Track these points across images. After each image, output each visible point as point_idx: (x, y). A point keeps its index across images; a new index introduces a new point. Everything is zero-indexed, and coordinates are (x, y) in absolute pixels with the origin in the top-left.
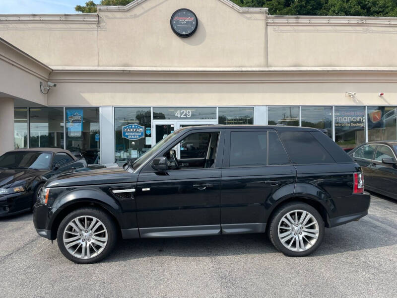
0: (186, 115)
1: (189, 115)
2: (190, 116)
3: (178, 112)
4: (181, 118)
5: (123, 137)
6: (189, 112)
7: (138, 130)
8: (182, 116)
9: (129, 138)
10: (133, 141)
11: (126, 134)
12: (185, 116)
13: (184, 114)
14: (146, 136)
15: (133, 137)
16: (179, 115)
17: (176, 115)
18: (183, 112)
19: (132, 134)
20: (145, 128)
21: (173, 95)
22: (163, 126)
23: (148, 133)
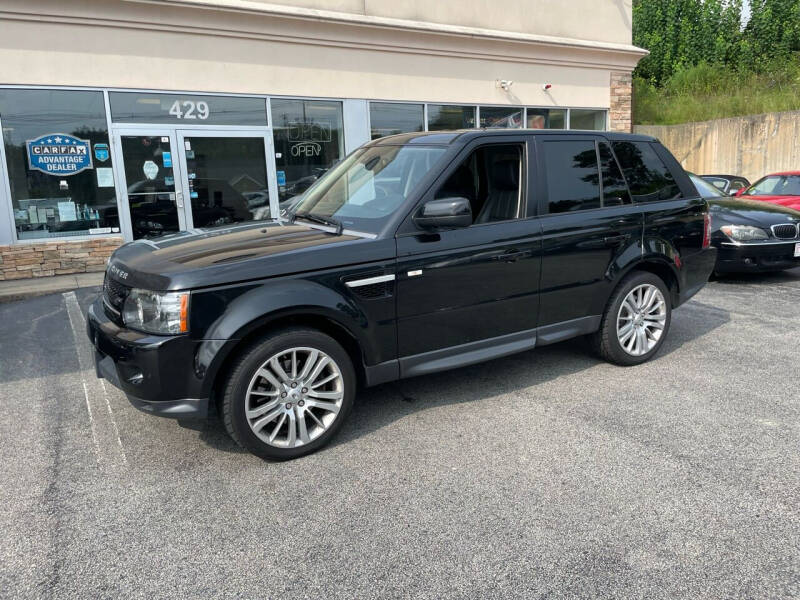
0: (195, 112)
1: (203, 115)
2: (206, 116)
3: (177, 104)
4: (183, 121)
5: (32, 167)
6: (202, 107)
7: (73, 150)
8: (187, 116)
9: (51, 169)
10: (64, 178)
11: (41, 160)
12: (194, 117)
13: (191, 111)
14: (98, 164)
15: (60, 167)
16: (179, 114)
17: (171, 112)
18: (189, 106)
19: (56, 159)
20: (92, 145)
21: (158, 61)
22: (140, 138)
23: (102, 156)
